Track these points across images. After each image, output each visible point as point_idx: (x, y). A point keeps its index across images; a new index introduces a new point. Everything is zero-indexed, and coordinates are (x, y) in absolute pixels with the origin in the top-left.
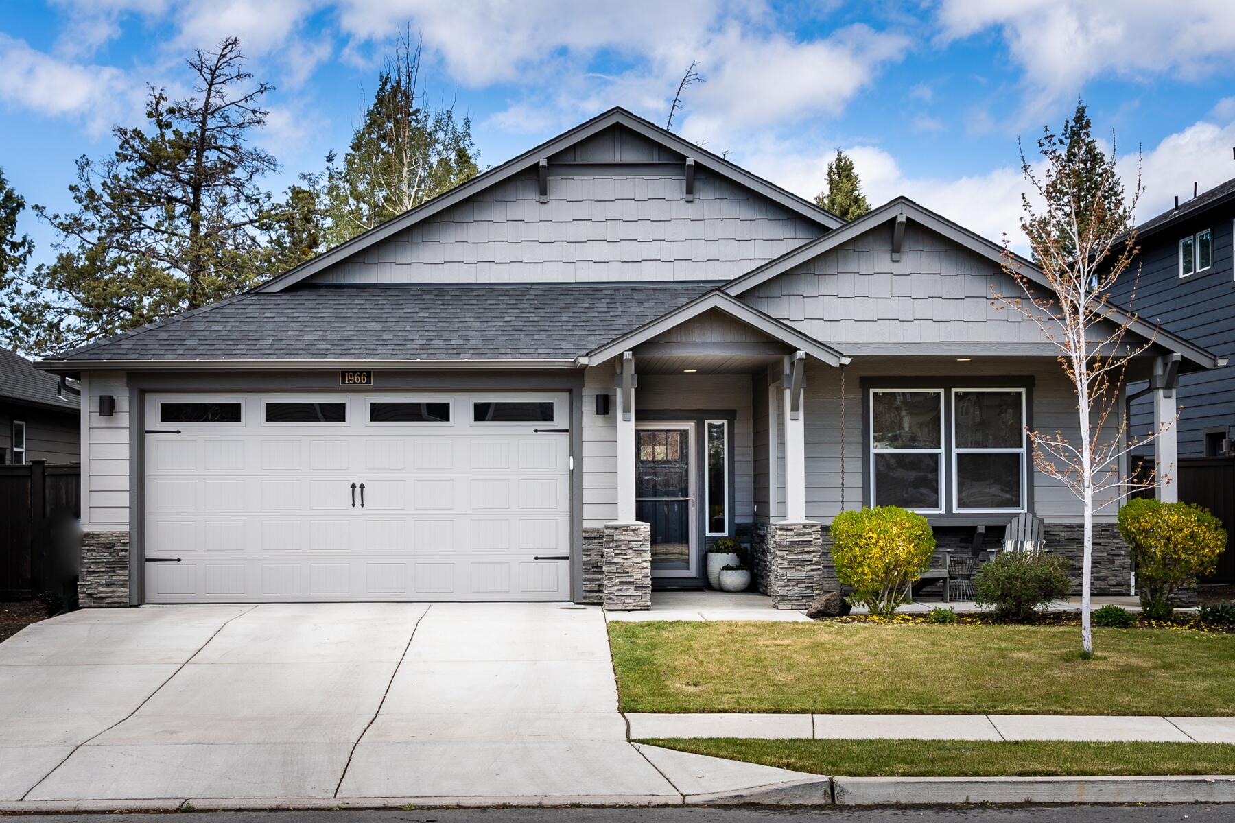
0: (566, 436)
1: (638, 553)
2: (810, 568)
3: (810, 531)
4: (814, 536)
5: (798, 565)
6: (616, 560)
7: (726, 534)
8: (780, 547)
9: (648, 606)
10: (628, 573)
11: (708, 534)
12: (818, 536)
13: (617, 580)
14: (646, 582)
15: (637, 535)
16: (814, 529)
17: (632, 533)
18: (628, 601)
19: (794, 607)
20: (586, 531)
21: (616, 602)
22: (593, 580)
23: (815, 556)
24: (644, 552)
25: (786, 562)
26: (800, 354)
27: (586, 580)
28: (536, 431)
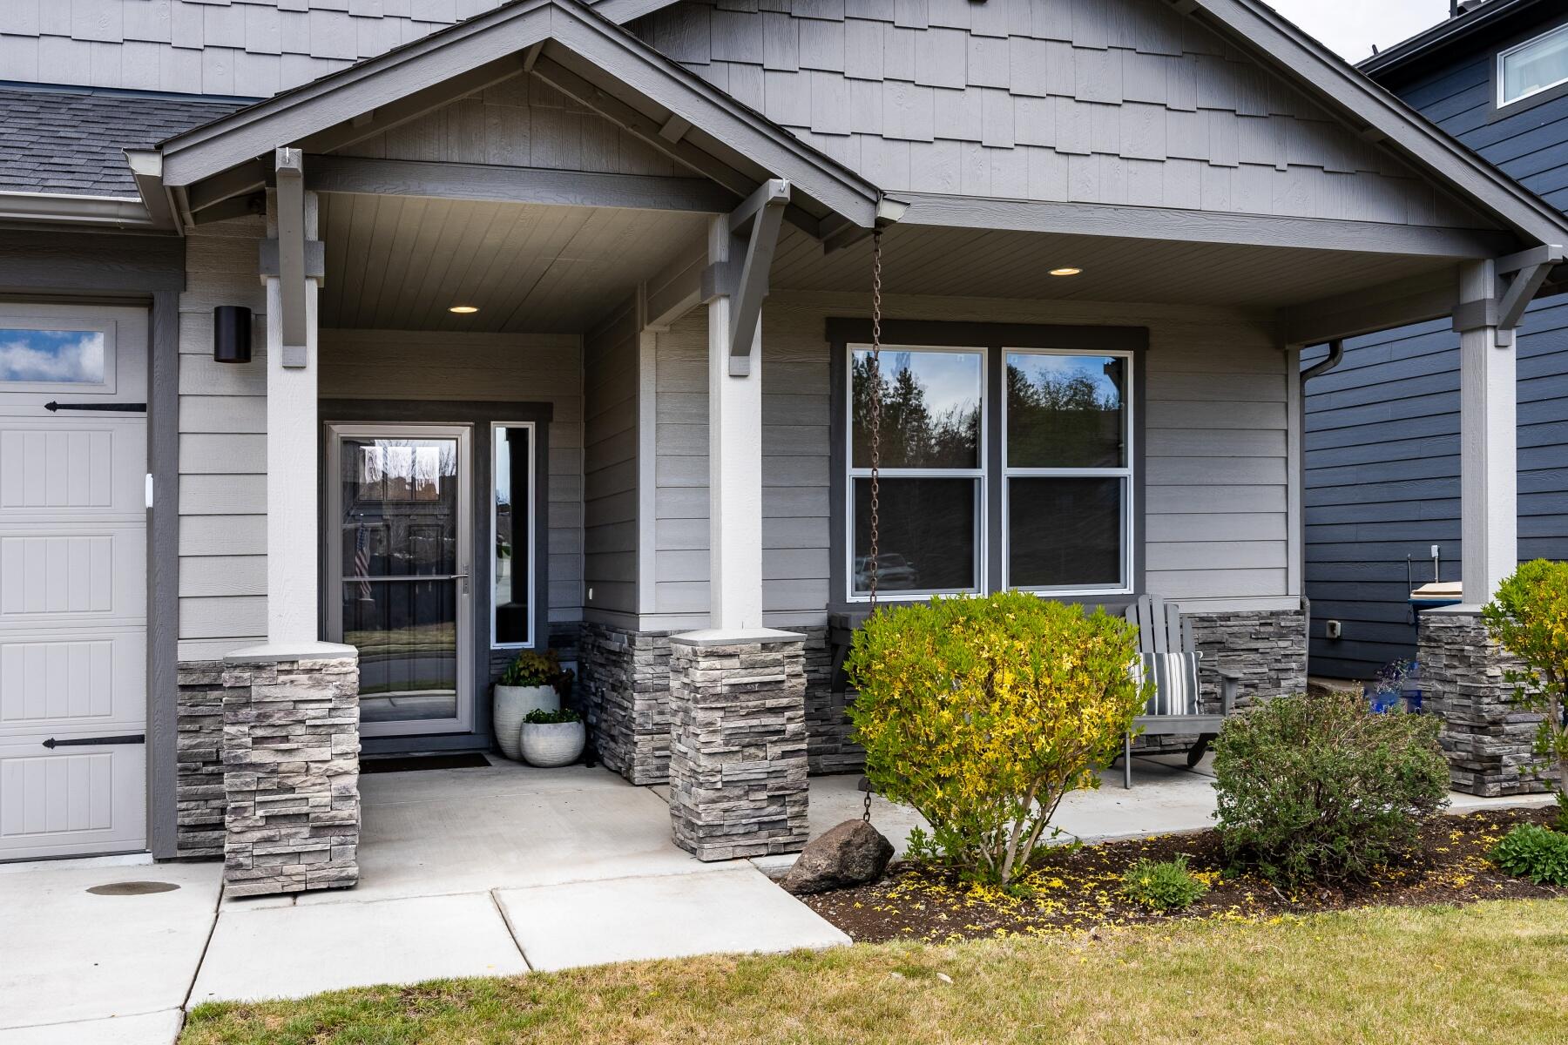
0: (139, 422)
1: (323, 732)
2: (778, 750)
3: (779, 656)
4: (788, 669)
5: (749, 745)
6: (257, 756)
7: (530, 643)
8: (704, 699)
9: (350, 878)
10: (292, 789)
11: (494, 645)
12: (799, 669)
13: (260, 813)
14: (345, 814)
15: (318, 684)
16: (789, 651)
17: (304, 678)
18: (292, 868)
19: (739, 852)
20: (186, 669)
21: (256, 873)
22: (206, 798)
23: (790, 719)
24: (340, 728)
25: (719, 739)
26: (777, 189)
27: (185, 798)
28: (52, 407)
